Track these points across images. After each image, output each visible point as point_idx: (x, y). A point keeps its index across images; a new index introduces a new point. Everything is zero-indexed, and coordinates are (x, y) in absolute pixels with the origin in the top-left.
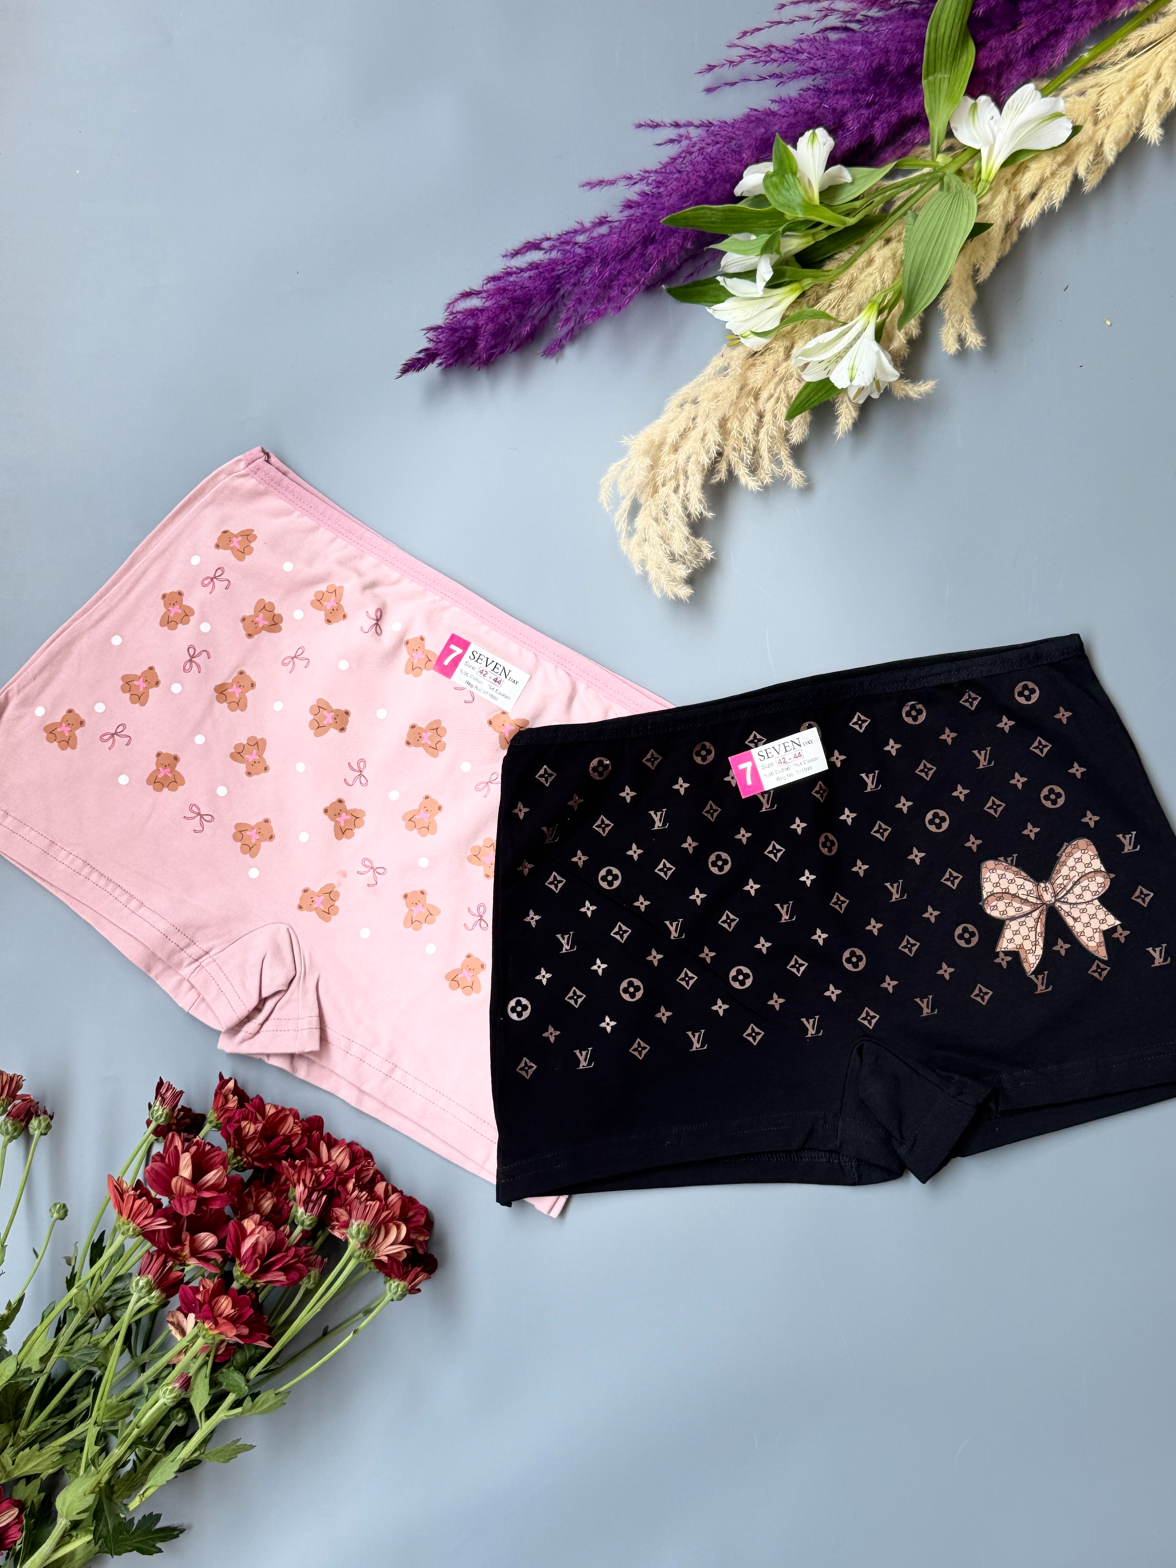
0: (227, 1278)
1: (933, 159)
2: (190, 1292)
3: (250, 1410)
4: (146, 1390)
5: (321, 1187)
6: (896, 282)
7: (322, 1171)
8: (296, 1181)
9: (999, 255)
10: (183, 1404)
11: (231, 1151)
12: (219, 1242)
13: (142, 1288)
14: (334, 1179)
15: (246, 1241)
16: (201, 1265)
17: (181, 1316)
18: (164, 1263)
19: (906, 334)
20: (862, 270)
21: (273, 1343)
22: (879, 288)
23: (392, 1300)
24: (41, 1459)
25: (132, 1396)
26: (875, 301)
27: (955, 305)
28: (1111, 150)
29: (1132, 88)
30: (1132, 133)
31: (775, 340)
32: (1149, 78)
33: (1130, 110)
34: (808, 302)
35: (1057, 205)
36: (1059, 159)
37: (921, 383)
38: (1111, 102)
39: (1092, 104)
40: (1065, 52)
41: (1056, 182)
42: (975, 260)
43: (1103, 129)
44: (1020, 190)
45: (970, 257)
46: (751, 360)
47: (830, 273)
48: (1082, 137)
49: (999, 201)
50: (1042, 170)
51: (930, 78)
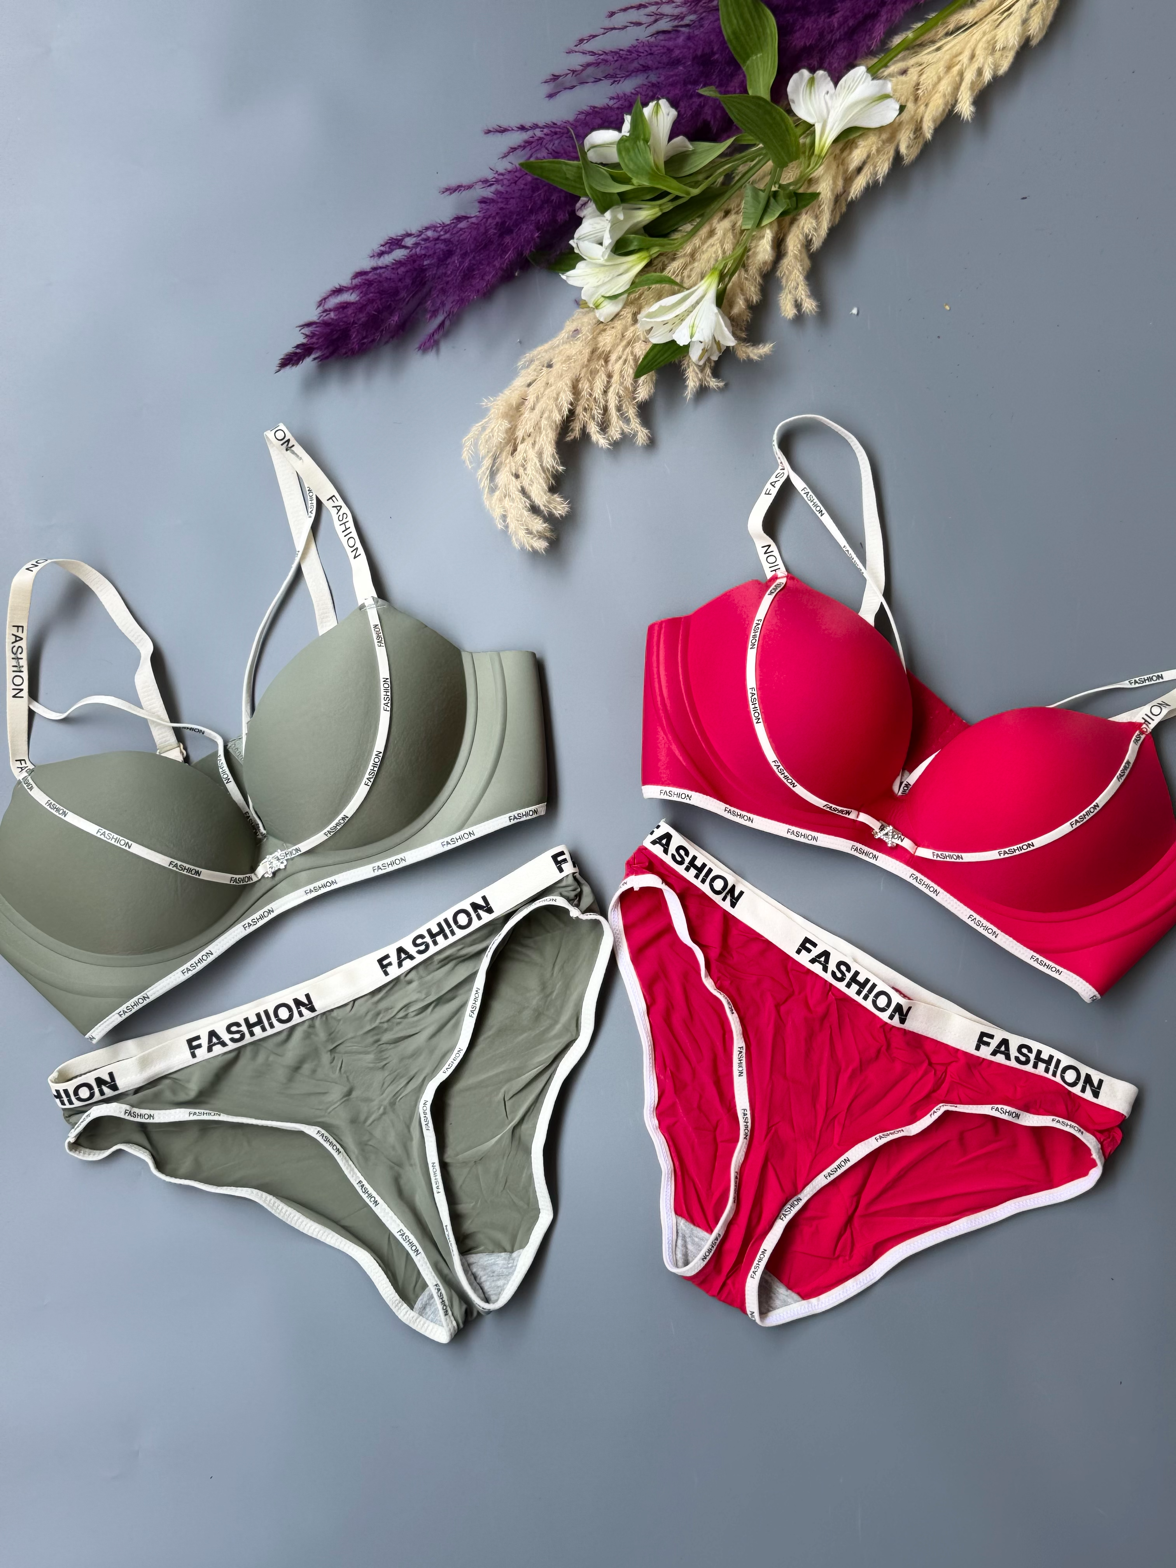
6: (735, 252)
9: (830, 226)
19: (747, 301)
20: (704, 242)
22: (720, 258)
26: (716, 269)
27: (790, 273)
28: (929, 127)
29: (949, 68)
30: (947, 110)
31: (624, 307)
32: (965, 58)
33: (947, 89)
34: (656, 269)
35: (881, 180)
36: (884, 136)
37: (761, 346)
38: (930, 81)
39: (913, 83)
40: (882, 34)
41: (880, 159)
42: (808, 231)
43: (922, 108)
44: (848, 164)
45: (803, 228)
46: (601, 326)
47: (675, 242)
48: (905, 118)
49: (829, 176)
50: (869, 147)
51: (748, 62)
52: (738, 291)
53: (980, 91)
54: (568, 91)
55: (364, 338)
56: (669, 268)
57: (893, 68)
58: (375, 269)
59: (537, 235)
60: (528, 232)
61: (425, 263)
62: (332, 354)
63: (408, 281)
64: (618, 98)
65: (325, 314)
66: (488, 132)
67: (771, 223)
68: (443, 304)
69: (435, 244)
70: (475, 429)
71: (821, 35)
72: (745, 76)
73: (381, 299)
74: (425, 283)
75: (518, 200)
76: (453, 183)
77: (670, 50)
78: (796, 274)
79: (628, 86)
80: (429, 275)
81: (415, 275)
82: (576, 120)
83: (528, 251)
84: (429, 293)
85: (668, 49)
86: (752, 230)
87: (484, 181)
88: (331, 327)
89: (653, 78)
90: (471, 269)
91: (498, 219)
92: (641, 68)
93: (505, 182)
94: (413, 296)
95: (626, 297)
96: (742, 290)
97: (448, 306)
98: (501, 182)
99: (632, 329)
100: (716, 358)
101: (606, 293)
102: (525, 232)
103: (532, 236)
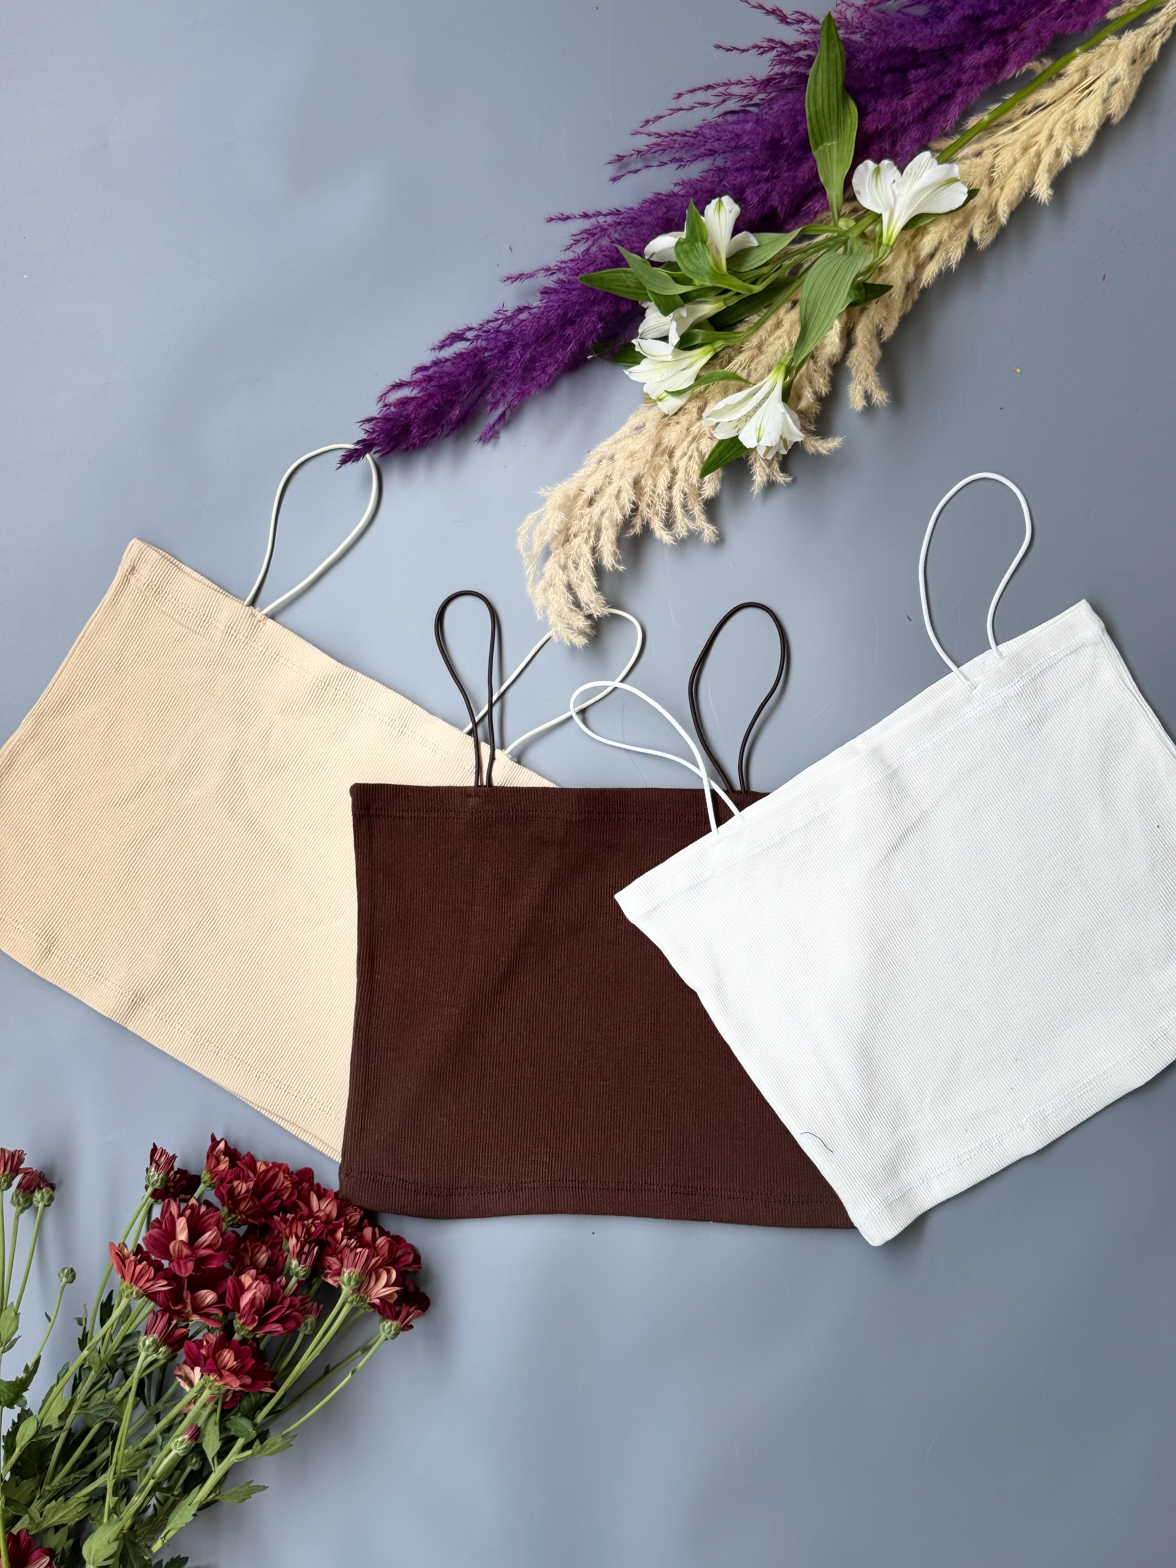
0: (229, 1330)
1: (836, 225)
2: (194, 1347)
3: (260, 1452)
4: (160, 1440)
5: (312, 1239)
7: (312, 1222)
8: (288, 1234)
9: (901, 315)
10: (196, 1449)
11: (226, 1209)
12: (219, 1297)
13: (149, 1347)
14: (323, 1231)
15: (245, 1294)
16: (202, 1321)
17: (187, 1369)
18: (169, 1322)
19: (815, 393)
20: (771, 333)
21: (276, 1388)
22: (787, 350)
23: (386, 1339)
24: (67, 1510)
25: (147, 1446)
26: (782, 363)
27: (860, 364)
28: (1005, 212)
29: (1026, 149)
30: (1024, 193)
31: (689, 401)
32: (1042, 138)
33: (1023, 172)
34: (721, 363)
35: (954, 266)
36: (957, 221)
37: (829, 439)
38: (1005, 163)
39: (987, 166)
40: (957, 116)
41: (953, 244)
42: (878, 321)
43: (998, 191)
44: (918, 252)
45: (873, 317)
46: (666, 420)
47: (741, 335)
48: (978, 200)
49: (900, 264)
50: (938, 235)
51: (820, 148)
52: (806, 383)
53: (1058, 172)
54: (633, 175)
55: (425, 433)
56: (735, 361)
57: (968, 150)
58: (435, 363)
59: (600, 326)
60: (591, 323)
61: (487, 355)
62: (392, 449)
63: (468, 373)
64: (682, 184)
65: (385, 409)
66: (551, 220)
67: (838, 316)
68: (504, 395)
69: (496, 337)
70: (532, 517)
71: (894, 119)
72: (815, 161)
73: (443, 394)
74: (486, 375)
75: (580, 290)
76: (515, 272)
77: (738, 133)
78: (866, 364)
79: (695, 171)
80: (490, 368)
81: (475, 369)
83: (590, 342)
84: (490, 386)
85: (736, 135)
87: (546, 269)
88: (392, 423)
89: (720, 162)
90: (533, 360)
91: (559, 311)
92: (708, 152)
93: (567, 270)
94: (474, 389)
95: (690, 392)
96: (810, 382)
97: (509, 398)
98: (564, 270)
99: (698, 424)
100: (784, 452)
101: (671, 387)
102: (588, 323)
103: (594, 327)
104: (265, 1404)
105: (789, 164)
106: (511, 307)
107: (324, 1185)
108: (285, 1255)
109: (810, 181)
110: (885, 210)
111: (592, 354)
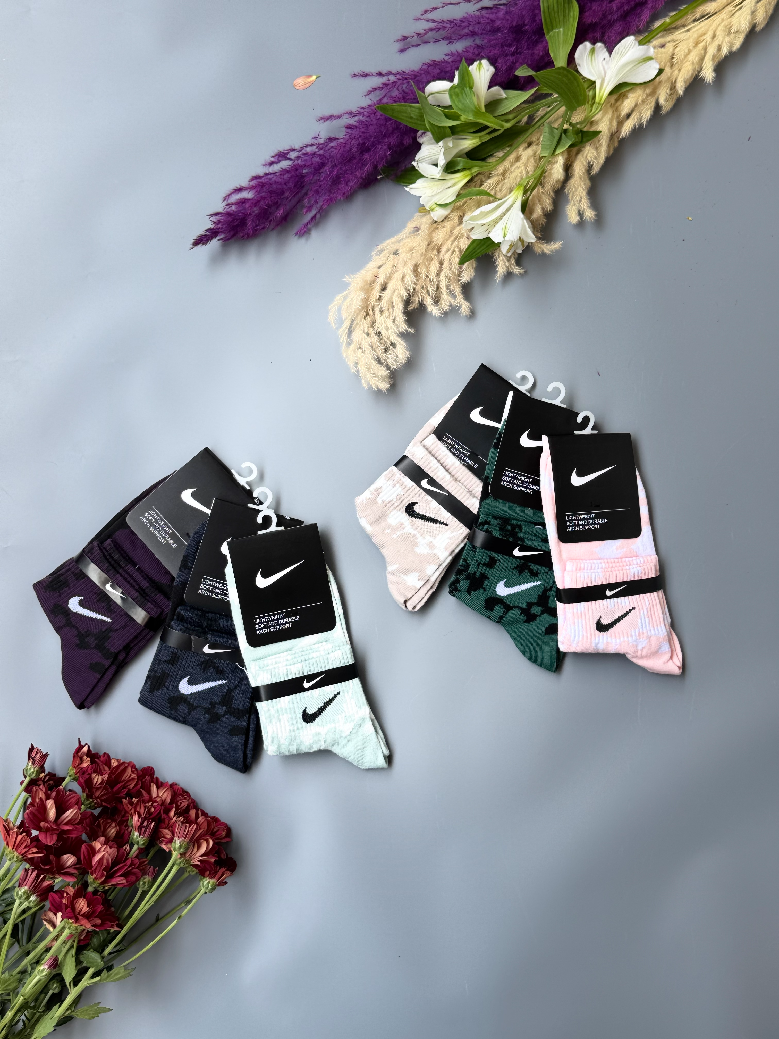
0: (86, 885)
2: (58, 897)
3: (106, 979)
4: (29, 969)
5: (152, 816)
6: (535, 173)
7: (152, 805)
8: (132, 813)
9: (606, 156)
10: (57, 977)
11: (85, 795)
12: (77, 860)
13: (24, 896)
14: (161, 810)
15: (96, 856)
16: (65, 878)
17: (51, 915)
18: (38, 876)
19: (543, 209)
20: (512, 164)
21: (121, 928)
22: (524, 177)
23: (205, 894)
25: (19, 973)
26: (522, 185)
27: (576, 189)
28: (682, 86)
29: (696, 44)
30: (695, 75)
31: (452, 212)
32: (708, 37)
33: (695, 58)
34: (476, 184)
35: (645, 123)
36: (648, 91)
37: (553, 243)
38: (682, 53)
39: (670, 54)
40: (647, 18)
41: (645, 108)
42: (590, 159)
43: (676, 72)
44: (620, 112)
45: (586, 156)
46: (435, 225)
47: (491, 164)
48: (663, 77)
49: (607, 119)
50: (636, 99)
51: (551, 33)
52: (537, 201)
53: (718, 62)
54: (414, 48)
55: (256, 226)
56: (486, 184)
57: (656, 42)
58: (266, 174)
59: (389, 153)
60: (383, 150)
61: (304, 171)
62: (233, 236)
63: (291, 184)
64: (452, 54)
65: (228, 207)
66: (355, 76)
67: (562, 152)
68: (316, 202)
69: (312, 158)
70: (339, 298)
71: (604, 15)
72: (547, 43)
73: (271, 197)
74: (303, 187)
75: (376, 126)
76: (327, 113)
77: (493, 21)
78: (580, 190)
79: (459, 46)
80: (307, 181)
81: (297, 180)
82: (420, 69)
83: (382, 165)
84: (306, 194)
85: (492, 20)
86: (549, 157)
87: (350, 113)
88: (233, 217)
89: (478, 42)
90: (338, 177)
91: (360, 140)
92: (470, 33)
93: (366, 114)
94: (294, 196)
95: (453, 204)
96: (539, 201)
97: (320, 204)
98: (362, 114)
99: (458, 228)
100: (520, 251)
101: (438, 201)
102: (380, 150)
103: (385, 153)
104: (111, 942)
105: (528, 45)
106: (324, 136)
107: (161, 779)
108: (130, 830)
109: (542, 57)
110: (598, 78)
111: (381, 175)
